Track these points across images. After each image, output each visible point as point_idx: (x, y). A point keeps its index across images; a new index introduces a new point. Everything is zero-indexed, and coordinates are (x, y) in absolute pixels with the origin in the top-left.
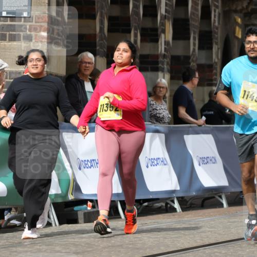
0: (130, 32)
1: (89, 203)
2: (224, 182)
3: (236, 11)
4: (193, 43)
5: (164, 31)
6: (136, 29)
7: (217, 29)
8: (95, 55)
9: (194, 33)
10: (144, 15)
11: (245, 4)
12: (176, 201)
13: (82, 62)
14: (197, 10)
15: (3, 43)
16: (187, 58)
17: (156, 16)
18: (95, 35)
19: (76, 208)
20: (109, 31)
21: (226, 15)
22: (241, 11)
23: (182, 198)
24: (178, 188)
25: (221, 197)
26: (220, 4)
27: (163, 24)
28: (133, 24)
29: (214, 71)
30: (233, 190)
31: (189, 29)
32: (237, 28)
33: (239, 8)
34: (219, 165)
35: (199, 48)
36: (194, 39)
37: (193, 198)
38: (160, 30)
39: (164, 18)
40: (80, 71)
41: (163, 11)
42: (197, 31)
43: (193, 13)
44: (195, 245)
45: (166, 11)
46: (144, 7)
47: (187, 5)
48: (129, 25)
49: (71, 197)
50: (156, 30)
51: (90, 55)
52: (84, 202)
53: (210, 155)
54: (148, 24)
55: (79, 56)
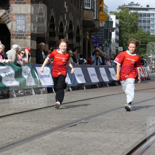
0: (55, 36)
1: (44, 88)
2: (84, 82)
3: (87, 31)
4: (74, 40)
5: (65, 36)
6: (57, 36)
7: (81, 36)
8: (45, 43)
9: (75, 37)
10: (60, 31)
11: (90, 29)
12: (70, 88)
13: (41, 46)
14: (75, 30)
15: (17, 40)
16: (73, 45)
17: (63, 32)
18: (45, 37)
19: (40, 90)
20: (49, 36)
21: (84, 32)
22: (88, 31)
23: (72, 87)
24: (71, 84)
25: (84, 86)
26: (82, 28)
27: (65, 34)
28: (56, 34)
29: (81, 49)
30: (87, 84)
31: (73, 36)
32: (87, 36)
33: (88, 30)
34: (83, 77)
35: (76, 42)
36: (75, 39)
37: (75, 86)
38: (64, 36)
39: (66, 32)
40: (40, 48)
41: (65, 31)
42: (76, 36)
43: (74, 31)
44: (77, 100)
45: (66, 30)
46: (60, 29)
47: (72, 29)
48: (55, 34)
49: (39, 86)
50: (63, 36)
51: (44, 44)
52: (43, 88)
53: (80, 74)
54: (61, 34)
55: (40, 43)
